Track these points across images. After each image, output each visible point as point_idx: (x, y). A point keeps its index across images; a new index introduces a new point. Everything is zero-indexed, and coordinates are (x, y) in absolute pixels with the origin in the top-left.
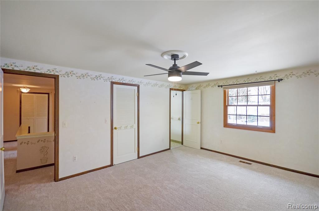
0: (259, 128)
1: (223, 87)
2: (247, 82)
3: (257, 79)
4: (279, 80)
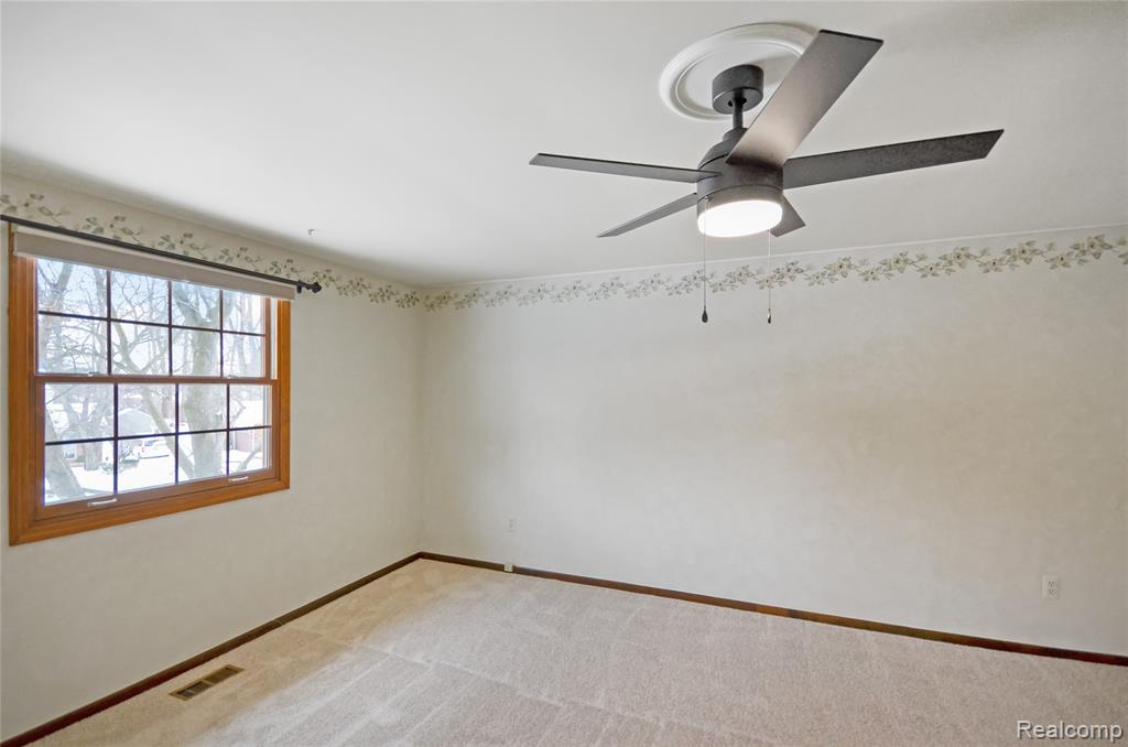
0: (232, 484)
2: (178, 252)
4: (300, 286)
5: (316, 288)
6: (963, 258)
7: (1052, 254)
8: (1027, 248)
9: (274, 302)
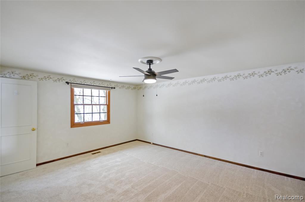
0: (101, 122)
1: (69, 84)
2: (92, 85)
3: (100, 84)
4: (112, 88)
5: (114, 88)
6: (239, 76)
7: (259, 74)
8: (253, 73)
9: (108, 91)
